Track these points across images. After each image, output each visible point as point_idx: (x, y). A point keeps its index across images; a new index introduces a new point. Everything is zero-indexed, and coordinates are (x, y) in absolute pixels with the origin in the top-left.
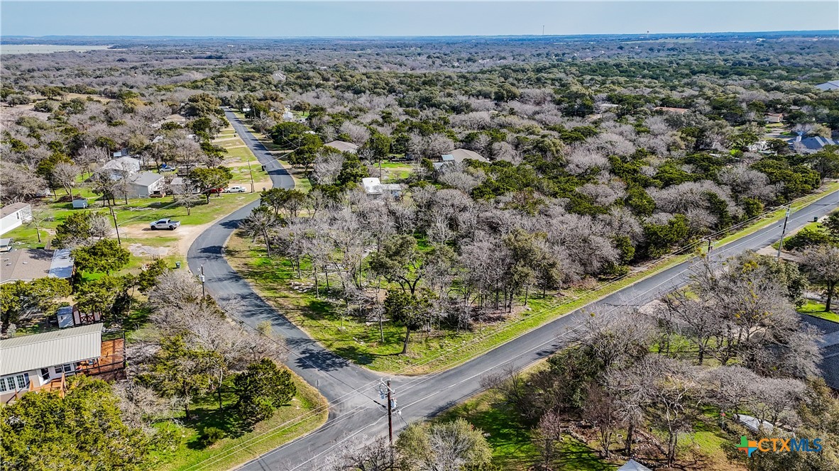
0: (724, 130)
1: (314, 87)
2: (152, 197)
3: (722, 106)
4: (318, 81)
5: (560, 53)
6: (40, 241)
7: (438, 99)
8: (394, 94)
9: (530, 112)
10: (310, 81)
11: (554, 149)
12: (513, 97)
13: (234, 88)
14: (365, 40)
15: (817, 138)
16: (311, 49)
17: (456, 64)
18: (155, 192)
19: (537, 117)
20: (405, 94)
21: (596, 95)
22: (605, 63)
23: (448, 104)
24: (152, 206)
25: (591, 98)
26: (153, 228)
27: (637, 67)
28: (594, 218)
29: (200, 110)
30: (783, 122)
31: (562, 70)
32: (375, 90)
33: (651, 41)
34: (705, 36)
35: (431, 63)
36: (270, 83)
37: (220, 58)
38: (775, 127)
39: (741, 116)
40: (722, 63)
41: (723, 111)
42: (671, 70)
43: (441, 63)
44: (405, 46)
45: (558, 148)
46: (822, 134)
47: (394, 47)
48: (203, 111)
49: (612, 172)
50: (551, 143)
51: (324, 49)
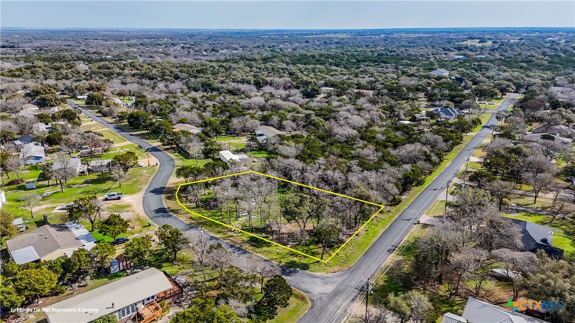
0: (403, 106)
1: (116, 75)
2: (80, 176)
3: (392, 89)
4: (118, 71)
5: (271, 45)
6: (33, 217)
7: (216, 85)
8: (179, 80)
9: (284, 95)
10: (111, 70)
11: (321, 124)
12: (266, 83)
13: (49, 76)
14: (125, 32)
15: (448, 109)
16: (86, 39)
17: (205, 53)
18: (82, 173)
19: (291, 98)
20: (187, 80)
21: (317, 82)
22: (305, 55)
23: (226, 88)
24: (87, 182)
25: (315, 83)
26: (106, 199)
27: (324, 57)
28: (377, 172)
29: (49, 100)
30: (424, 97)
31: (280, 60)
32: (165, 77)
33: (321, 36)
34: (351, 32)
35: (187, 53)
36: (79, 73)
37: (13, 47)
38: (422, 101)
39: (404, 95)
40: (370, 54)
41: (394, 92)
42: (345, 59)
43: (194, 53)
44: (159, 38)
45: (323, 123)
46: (450, 106)
47: (151, 38)
48: (52, 101)
49: (362, 138)
50: (319, 121)
51: (96, 39)
